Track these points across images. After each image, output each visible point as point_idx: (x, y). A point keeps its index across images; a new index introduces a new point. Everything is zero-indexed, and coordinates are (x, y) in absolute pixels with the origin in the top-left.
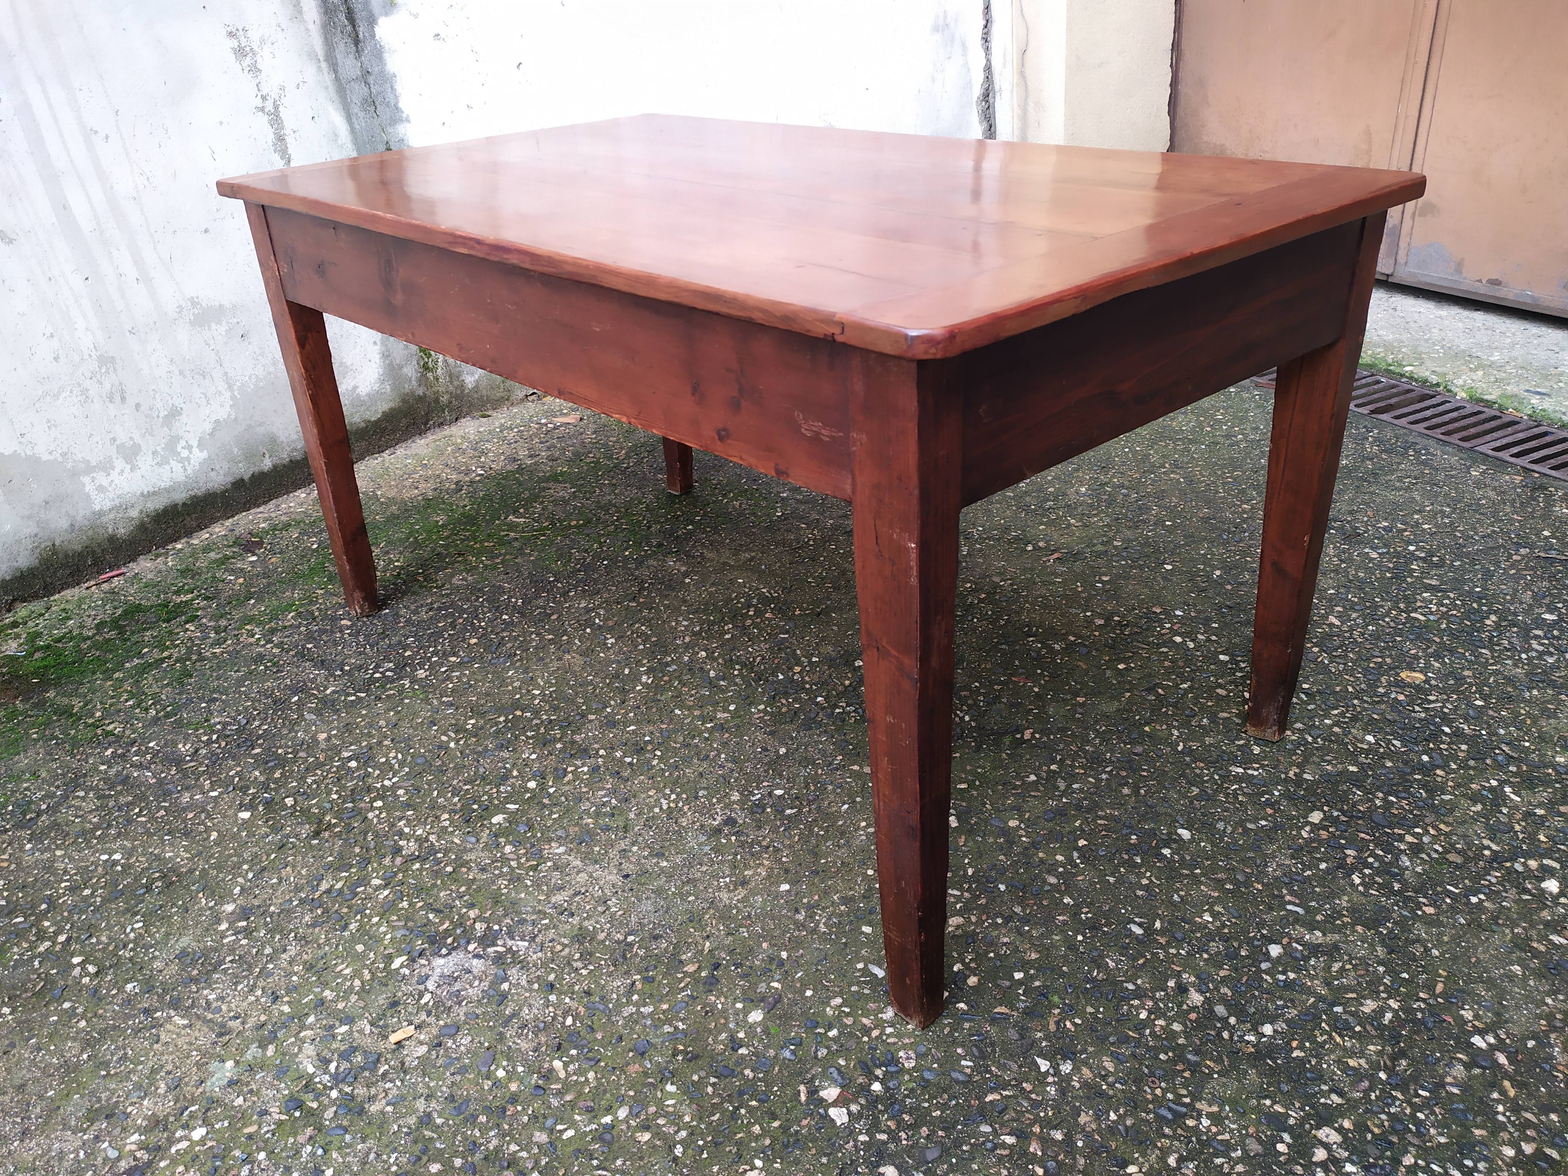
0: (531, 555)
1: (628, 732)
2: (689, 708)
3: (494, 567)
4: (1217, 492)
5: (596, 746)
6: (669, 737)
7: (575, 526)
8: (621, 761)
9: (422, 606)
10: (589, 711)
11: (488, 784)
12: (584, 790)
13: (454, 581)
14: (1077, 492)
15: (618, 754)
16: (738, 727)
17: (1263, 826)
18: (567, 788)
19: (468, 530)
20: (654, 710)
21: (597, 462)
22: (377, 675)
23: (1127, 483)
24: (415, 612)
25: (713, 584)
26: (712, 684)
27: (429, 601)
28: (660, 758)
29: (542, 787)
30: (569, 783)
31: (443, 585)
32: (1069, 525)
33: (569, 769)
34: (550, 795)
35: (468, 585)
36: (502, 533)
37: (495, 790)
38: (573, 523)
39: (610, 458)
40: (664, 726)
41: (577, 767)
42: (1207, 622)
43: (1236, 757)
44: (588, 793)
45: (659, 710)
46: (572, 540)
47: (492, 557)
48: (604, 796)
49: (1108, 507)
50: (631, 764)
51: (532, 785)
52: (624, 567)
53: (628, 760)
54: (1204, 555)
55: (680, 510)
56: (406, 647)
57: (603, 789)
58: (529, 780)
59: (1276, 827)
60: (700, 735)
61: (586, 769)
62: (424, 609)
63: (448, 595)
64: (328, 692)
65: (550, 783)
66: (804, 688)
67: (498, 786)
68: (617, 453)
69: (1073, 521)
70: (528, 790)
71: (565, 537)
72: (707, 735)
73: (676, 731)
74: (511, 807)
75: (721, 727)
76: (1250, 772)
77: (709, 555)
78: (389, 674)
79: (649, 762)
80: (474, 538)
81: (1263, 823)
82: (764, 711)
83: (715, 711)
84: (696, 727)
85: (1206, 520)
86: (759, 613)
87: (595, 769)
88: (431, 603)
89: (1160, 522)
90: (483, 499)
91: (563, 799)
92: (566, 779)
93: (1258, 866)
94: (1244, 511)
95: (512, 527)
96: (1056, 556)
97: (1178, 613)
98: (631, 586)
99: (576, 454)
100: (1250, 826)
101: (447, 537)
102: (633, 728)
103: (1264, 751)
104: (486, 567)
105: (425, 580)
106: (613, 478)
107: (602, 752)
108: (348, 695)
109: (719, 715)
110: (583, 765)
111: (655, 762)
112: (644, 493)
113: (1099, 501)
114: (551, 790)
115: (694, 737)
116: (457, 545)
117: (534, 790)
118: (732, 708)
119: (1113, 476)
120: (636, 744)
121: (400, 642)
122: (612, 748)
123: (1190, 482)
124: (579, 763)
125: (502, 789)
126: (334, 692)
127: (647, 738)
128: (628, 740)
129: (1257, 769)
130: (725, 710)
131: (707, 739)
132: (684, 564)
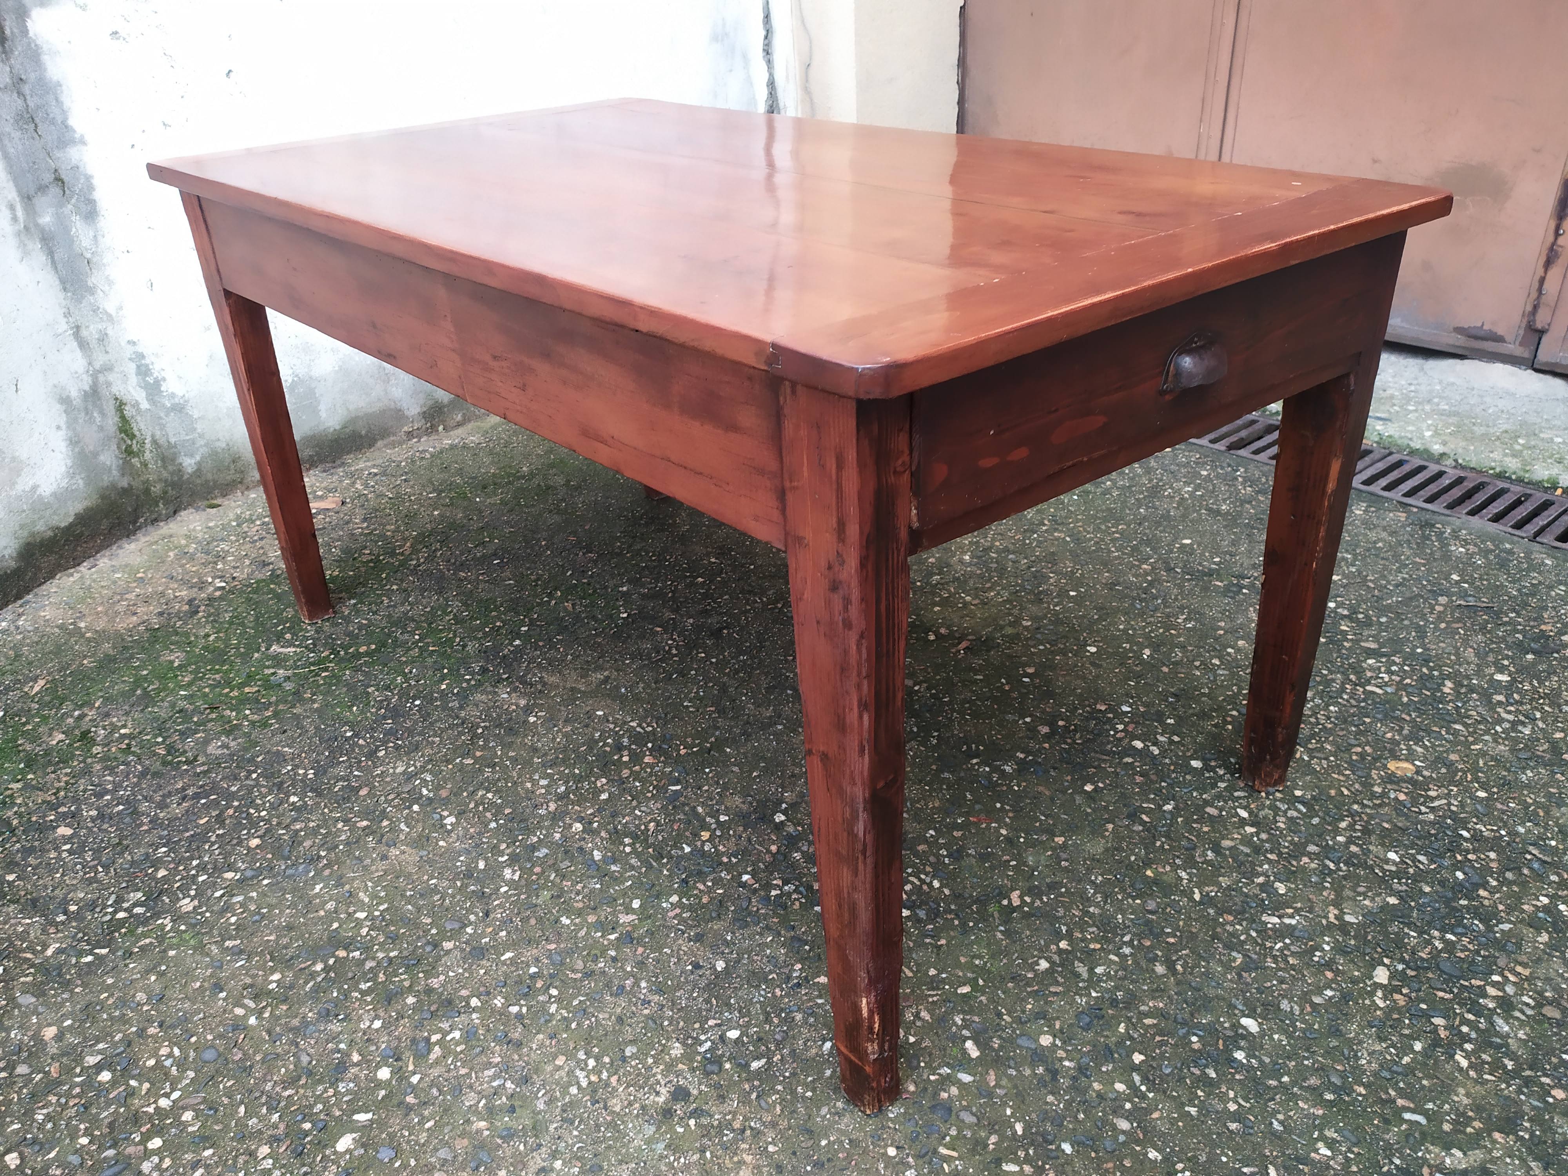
0: (314, 701)
1: (504, 963)
2: (580, 913)
3: (265, 724)
4: (1110, 551)
5: (464, 993)
6: (562, 963)
7: (367, 654)
8: (503, 1012)
9: (170, 794)
10: (444, 935)
11: (320, 1082)
12: (463, 1071)
13: (211, 749)
14: (961, 561)
15: (498, 1002)
16: (651, 933)
17: (1331, 998)
18: (435, 1072)
19: (218, 672)
20: (533, 921)
21: (377, 561)
22: (121, 915)
23: (1011, 547)
24: (162, 806)
25: (567, 721)
26: (603, 874)
27: (180, 785)
28: (559, 1000)
29: (399, 1073)
30: (437, 1062)
31: (195, 759)
32: (965, 604)
33: (435, 1038)
34: (414, 1088)
35: (232, 755)
36: (267, 671)
37: (331, 1092)
38: (363, 649)
39: (393, 554)
40: (553, 946)
41: (445, 1034)
42: (1160, 717)
43: (1263, 900)
44: (468, 1075)
45: (540, 920)
46: (366, 674)
47: (260, 710)
48: (494, 1078)
49: (1000, 578)
50: (519, 1016)
51: (384, 1074)
52: (445, 708)
53: (514, 1009)
54: (1125, 631)
55: (499, 619)
56: (157, 864)
57: (489, 1065)
58: (378, 1067)
59: (1345, 997)
60: (604, 952)
61: (457, 1034)
62: (175, 799)
63: (205, 773)
64: (49, 952)
65: (411, 1068)
66: (721, 863)
67: (334, 1084)
68: (401, 547)
69: (968, 598)
70: (379, 1084)
71: (356, 669)
72: (613, 953)
73: (570, 953)
74: (362, 1117)
75: (628, 939)
76: (1287, 921)
77: (552, 679)
78: (138, 910)
79: (544, 1010)
80: (228, 683)
81: (1329, 993)
82: (679, 904)
83: (614, 913)
84: (596, 942)
85: (1111, 586)
86: (636, 758)
87: (469, 1035)
88: (184, 789)
89: (1063, 593)
90: (231, 623)
91: (435, 1091)
92: (433, 1056)
93: (1348, 1059)
94: (1146, 574)
95: (279, 661)
96: (964, 644)
97: (1126, 709)
98: (461, 734)
99: (347, 551)
100: (1317, 1000)
101: (190, 684)
102: (509, 955)
103: (1289, 890)
104: (253, 723)
105: (169, 753)
106: (402, 581)
107: (474, 1002)
108: (81, 954)
109: (624, 919)
110: (452, 1029)
111: (553, 1008)
112: (447, 600)
113: (989, 570)
114: (415, 1079)
115: (595, 960)
116: (206, 695)
117: (389, 1082)
118: (636, 904)
119: (993, 539)
120: (519, 982)
121: (147, 855)
122: (488, 993)
123: (1077, 540)
124: (445, 1025)
125: (342, 1087)
126: (59, 951)
127: (533, 970)
128: (506, 975)
129: (1292, 916)
130: (629, 910)
131: (614, 959)
132: (523, 695)
